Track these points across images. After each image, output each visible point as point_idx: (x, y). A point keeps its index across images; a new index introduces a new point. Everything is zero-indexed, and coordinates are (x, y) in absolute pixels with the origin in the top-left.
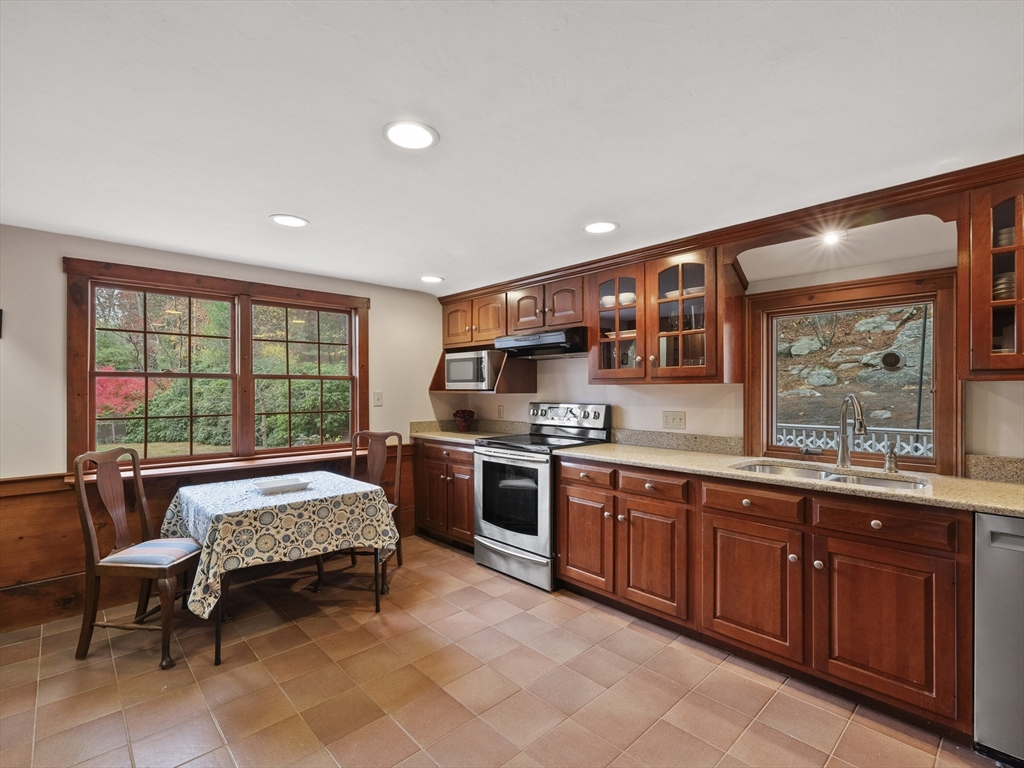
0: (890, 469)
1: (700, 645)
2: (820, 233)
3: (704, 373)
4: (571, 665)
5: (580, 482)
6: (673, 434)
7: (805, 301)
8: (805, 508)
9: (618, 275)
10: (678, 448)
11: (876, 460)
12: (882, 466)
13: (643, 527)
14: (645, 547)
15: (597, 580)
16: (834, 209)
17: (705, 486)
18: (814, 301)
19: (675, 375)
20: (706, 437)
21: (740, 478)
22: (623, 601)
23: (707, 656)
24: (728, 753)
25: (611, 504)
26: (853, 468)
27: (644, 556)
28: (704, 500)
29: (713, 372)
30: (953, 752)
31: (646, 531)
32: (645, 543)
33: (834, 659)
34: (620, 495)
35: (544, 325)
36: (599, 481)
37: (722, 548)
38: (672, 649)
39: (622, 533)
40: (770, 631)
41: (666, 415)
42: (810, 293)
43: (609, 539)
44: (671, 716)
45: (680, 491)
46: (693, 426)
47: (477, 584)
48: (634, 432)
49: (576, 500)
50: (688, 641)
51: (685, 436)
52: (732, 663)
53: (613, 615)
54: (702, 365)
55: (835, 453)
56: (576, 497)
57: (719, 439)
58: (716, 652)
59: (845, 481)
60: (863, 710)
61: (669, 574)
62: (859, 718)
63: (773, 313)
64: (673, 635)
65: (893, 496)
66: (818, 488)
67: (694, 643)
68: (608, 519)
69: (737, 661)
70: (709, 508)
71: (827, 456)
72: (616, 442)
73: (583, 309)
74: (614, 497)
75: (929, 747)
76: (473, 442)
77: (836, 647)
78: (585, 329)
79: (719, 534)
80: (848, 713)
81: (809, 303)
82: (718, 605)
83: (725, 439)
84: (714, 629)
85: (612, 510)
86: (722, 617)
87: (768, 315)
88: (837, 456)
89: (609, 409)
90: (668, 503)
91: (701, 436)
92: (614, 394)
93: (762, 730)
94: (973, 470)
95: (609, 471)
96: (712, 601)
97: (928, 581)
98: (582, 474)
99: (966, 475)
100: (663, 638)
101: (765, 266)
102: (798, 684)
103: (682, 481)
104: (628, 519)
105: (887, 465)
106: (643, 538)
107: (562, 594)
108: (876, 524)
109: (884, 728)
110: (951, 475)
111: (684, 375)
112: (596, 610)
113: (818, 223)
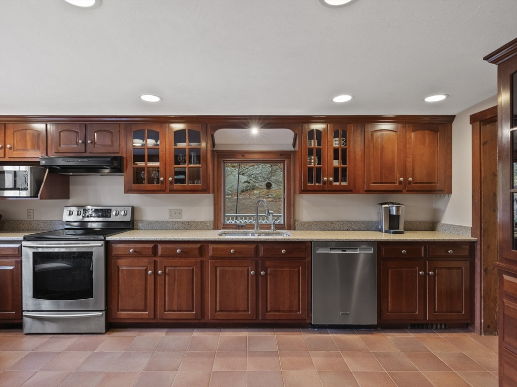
0: (273, 229)
1: (206, 330)
2: (250, 128)
3: (200, 188)
4: (148, 369)
5: (129, 256)
6: (175, 222)
7: (240, 157)
8: (257, 250)
9: (147, 128)
10: (178, 229)
11: (268, 227)
12: (270, 229)
13: (175, 275)
14: (176, 287)
15: (142, 314)
16: (255, 119)
17: (211, 247)
18: (244, 157)
19: (184, 189)
20: (195, 222)
21: (229, 240)
22: (161, 321)
23: (212, 333)
24: (247, 370)
25: (153, 265)
26: (260, 230)
27: (176, 291)
28: (211, 254)
29: (205, 188)
30: (305, 332)
31: (176, 277)
32: (176, 284)
33: (269, 312)
34: (158, 259)
35: (85, 152)
36: (144, 253)
37: (220, 276)
38: (195, 337)
39: (160, 281)
40: (243, 309)
41: (171, 211)
42: (243, 153)
43: (150, 286)
44: (215, 368)
45: (197, 251)
46: (186, 217)
47: (37, 348)
48: (150, 222)
49: (125, 268)
50: (200, 330)
51: (183, 222)
52: (224, 331)
53: (153, 332)
54: (199, 184)
55: (253, 225)
56: (124, 265)
57: (201, 222)
58: (215, 330)
59: (260, 236)
60: (277, 330)
61: (191, 297)
62: (277, 333)
63: (225, 161)
64: (192, 330)
65: (289, 239)
66: (262, 240)
67: (203, 330)
68: (150, 275)
69: (226, 330)
70: (212, 258)
71: (251, 226)
72: (137, 229)
73: (120, 145)
74: (155, 261)
75: (299, 333)
76: (21, 238)
77: (269, 307)
78: (121, 158)
79: (218, 270)
80: (273, 333)
81: (242, 158)
82: (218, 305)
83: (204, 222)
84: (216, 318)
85: (153, 269)
86: (220, 311)
87: (223, 161)
88: (254, 226)
89: (133, 208)
90: (190, 258)
91: (192, 222)
92: (135, 199)
93: (253, 354)
94: (297, 227)
95: (151, 246)
96: (215, 305)
97: (299, 270)
98: (131, 251)
99: (295, 229)
100: (188, 333)
101: (226, 138)
102: (252, 330)
103: (199, 245)
104: (164, 273)
105: (272, 228)
106: (174, 282)
107: (113, 332)
108: (284, 251)
109: (285, 333)
110: (290, 230)
111: (189, 189)
112: (142, 333)
113: (249, 123)
